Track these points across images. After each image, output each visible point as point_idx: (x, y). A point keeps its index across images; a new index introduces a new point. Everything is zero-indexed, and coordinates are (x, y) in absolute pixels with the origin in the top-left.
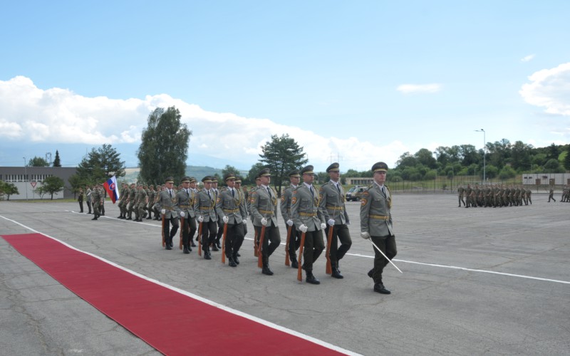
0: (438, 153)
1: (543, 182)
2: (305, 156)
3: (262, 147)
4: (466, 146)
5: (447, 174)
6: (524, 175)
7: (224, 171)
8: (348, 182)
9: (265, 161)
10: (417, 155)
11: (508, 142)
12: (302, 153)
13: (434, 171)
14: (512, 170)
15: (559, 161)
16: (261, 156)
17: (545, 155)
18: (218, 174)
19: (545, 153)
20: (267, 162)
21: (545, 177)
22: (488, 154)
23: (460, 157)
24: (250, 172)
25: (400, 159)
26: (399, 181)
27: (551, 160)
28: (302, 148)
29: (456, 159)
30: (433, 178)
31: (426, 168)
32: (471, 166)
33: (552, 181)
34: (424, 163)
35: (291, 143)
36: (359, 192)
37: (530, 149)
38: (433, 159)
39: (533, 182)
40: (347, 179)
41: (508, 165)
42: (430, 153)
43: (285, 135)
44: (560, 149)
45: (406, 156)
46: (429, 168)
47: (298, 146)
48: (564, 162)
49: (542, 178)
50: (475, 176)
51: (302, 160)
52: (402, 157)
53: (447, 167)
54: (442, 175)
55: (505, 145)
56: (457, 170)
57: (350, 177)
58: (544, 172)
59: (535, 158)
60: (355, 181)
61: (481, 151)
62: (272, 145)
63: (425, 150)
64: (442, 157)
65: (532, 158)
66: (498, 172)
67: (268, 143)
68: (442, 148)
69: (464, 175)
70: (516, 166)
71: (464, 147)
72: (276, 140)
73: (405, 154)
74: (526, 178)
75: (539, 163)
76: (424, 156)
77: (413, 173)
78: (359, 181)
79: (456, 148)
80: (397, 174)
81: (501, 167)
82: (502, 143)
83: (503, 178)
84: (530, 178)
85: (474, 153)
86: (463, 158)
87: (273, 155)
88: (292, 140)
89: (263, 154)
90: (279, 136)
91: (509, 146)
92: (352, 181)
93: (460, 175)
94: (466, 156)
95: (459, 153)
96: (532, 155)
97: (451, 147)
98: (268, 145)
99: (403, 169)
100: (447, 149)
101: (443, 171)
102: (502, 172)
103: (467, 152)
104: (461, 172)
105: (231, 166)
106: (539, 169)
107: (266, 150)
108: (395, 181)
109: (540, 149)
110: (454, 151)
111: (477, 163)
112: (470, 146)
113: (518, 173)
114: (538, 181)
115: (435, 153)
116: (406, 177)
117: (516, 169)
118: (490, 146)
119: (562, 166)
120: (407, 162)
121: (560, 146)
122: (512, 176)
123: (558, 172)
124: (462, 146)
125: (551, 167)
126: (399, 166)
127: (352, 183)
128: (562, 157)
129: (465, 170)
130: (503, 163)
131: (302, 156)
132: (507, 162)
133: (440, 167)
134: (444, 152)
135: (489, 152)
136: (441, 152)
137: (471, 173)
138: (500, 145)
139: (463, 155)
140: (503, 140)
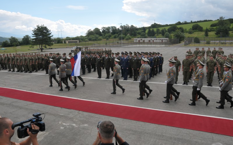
0: (102, 29)
1: (141, 41)
2: (51, 34)
3: (33, 31)
4: (113, 27)
5: (106, 38)
6: (134, 39)
7: (10, 39)
8: (67, 42)
9: (34, 36)
10: (94, 30)
11: (128, 26)
12: (50, 32)
13: (101, 37)
14: (130, 36)
15: (146, 33)
16: (32, 34)
17: (141, 31)
18: (7, 40)
19: (141, 30)
21: (142, 40)
22: (121, 30)
24: (23, 39)
25: (87, 32)
26: (88, 41)
27: (143, 33)
28: (50, 30)
29: (109, 32)
30: (100, 40)
31: (98, 36)
32: (115, 35)
33: (144, 41)
34: (97, 34)
35: (45, 28)
36: (76, 49)
37: (136, 28)
38: (100, 32)
39: (137, 41)
40: (66, 41)
41: (128, 35)
42: (99, 30)
43: (42, 25)
44: (146, 28)
45: (90, 31)
46: (99, 36)
47: (48, 30)
48: (147, 33)
50: (117, 39)
51: (50, 35)
52: (88, 31)
53: (106, 35)
54: (104, 38)
55: (127, 27)
56: (110, 36)
58: (141, 38)
59: (138, 31)
60: (70, 42)
61: (118, 29)
62: (37, 29)
63: (97, 28)
64: (104, 31)
65: (137, 32)
66: (125, 37)
67: (35, 29)
68: (104, 27)
69: (112, 38)
70: (131, 35)
71: (112, 27)
72: (39, 27)
73: (89, 30)
74: (135, 40)
75: (139, 34)
76: (97, 31)
77: (93, 38)
78: (71, 42)
79: (109, 28)
80: (86, 39)
81: (126, 35)
82: (126, 26)
83: (127, 39)
84: (136, 40)
85: (116, 29)
86: (112, 31)
87: (38, 34)
89: (33, 33)
90: (40, 26)
91: (129, 27)
92: (68, 42)
93: (111, 38)
94: (113, 31)
96: (137, 31)
97: (107, 27)
98: (36, 30)
99: (89, 36)
100: (106, 28)
101: (104, 37)
102: (127, 37)
103: (113, 29)
104: (111, 37)
105: (14, 37)
106: (139, 36)
107: (35, 31)
108: (86, 41)
109: (139, 28)
110: (108, 29)
111: (117, 33)
112: (114, 27)
113: (132, 37)
114: (139, 41)
116: (90, 40)
117: (131, 36)
118: (121, 27)
119: (147, 35)
120: (90, 33)
121: (146, 27)
122: (130, 39)
123: (145, 37)
124: (111, 27)
125: (143, 36)
126: (87, 35)
127: (69, 43)
128: (147, 31)
129: (113, 36)
130: (126, 33)
131: (50, 34)
132: (128, 33)
133: (103, 35)
134: (105, 29)
136: (103, 29)
137: (115, 37)
139: (112, 30)
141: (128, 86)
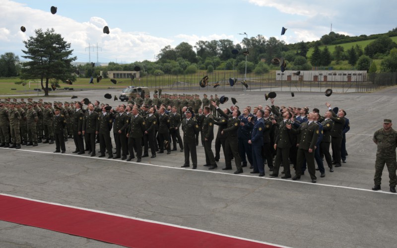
0: (198, 47)
1: (294, 78)
2: (72, 52)
3: (26, 43)
5: (206, 69)
6: (277, 72)
8: (111, 75)
9: (29, 57)
10: (177, 48)
11: (263, 38)
12: (70, 49)
13: (194, 66)
14: (265, 66)
15: (307, 58)
16: (24, 52)
17: (295, 52)
19: (295, 49)
20: (32, 58)
21: (295, 74)
22: (244, 49)
23: (218, 52)
26: (161, 75)
27: (299, 57)
28: (69, 45)
29: (215, 53)
30: (192, 72)
31: (186, 62)
32: (229, 61)
33: (302, 77)
34: (184, 57)
35: (58, 39)
36: (133, 92)
37: (282, 44)
38: (194, 52)
39: (285, 78)
40: (109, 72)
41: (263, 60)
42: (191, 47)
43: (50, 30)
44: (308, 45)
45: (167, 50)
46: (189, 63)
47: (65, 42)
48: (311, 58)
49: (292, 75)
50: (233, 71)
51: (70, 57)
52: (162, 50)
53: (207, 61)
54: (202, 69)
55: (260, 41)
56: (216, 64)
57: (112, 70)
58: (293, 70)
59: (287, 53)
60: (118, 74)
61: (238, 46)
62: (37, 40)
63: (186, 44)
64: (202, 51)
65: (284, 55)
66: (254, 67)
67: (32, 38)
68: (202, 42)
69: (223, 69)
70: (269, 62)
71: (223, 41)
72: (40, 35)
73: (166, 47)
74: (279, 74)
75: (290, 59)
76: (185, 49)
77: (175, 67)
78: (121, 74)
79: (215, 42)
80: (157, 68)
81: (256, 62)
82: (257, 39)
83: (259, 73)
84: (283, 74)
85: (231, 47)
86: (222, 52)
87: (38, 51)
88: (59, 36)
89: (27, 50)
90: (44, 31)
91: (264, 42)
92: (114, 74)
93: (220, 69)
95: (218, 47)
96: (284, 52)
98: (33, 40)
99: (164, 62)
100: (207, 44)
101: (203, 65)
102: (257, 68)
103: (225, 47)
104: (219, 67)
107: (30, 45)
108: (157, 75)
109: (291, 45)
110: (213, 45)
112: (228, 41)
113: (271, 68)
114: (289, 77)
115: (195, 47)
116: (167, 71)
117: (269, 64)
118: (246, 41)
119: (309, 63)
120: (168, 55)
121: (308, 43)
122: (266, 71)
123: (305, 69)
124: (221, 41)
125: (299, 64)
126: (160, 59)
127: (114, 77)
128: (310, 53)
129: (224, 64)
130: (258, 58)
131: (70, 53)
132: (262, 57)
133: (200, 62)
134: (204, 46)
135: (246, 47)
136: (201, 46)
137: (229, 68)
138: (256, 41)
139: (221, 50)
140: (259, 35)
141: (258, 190)
